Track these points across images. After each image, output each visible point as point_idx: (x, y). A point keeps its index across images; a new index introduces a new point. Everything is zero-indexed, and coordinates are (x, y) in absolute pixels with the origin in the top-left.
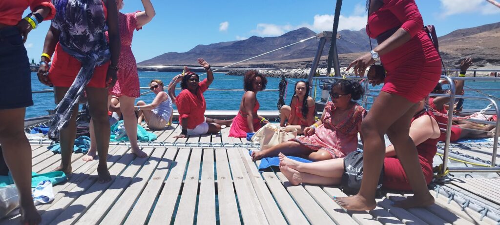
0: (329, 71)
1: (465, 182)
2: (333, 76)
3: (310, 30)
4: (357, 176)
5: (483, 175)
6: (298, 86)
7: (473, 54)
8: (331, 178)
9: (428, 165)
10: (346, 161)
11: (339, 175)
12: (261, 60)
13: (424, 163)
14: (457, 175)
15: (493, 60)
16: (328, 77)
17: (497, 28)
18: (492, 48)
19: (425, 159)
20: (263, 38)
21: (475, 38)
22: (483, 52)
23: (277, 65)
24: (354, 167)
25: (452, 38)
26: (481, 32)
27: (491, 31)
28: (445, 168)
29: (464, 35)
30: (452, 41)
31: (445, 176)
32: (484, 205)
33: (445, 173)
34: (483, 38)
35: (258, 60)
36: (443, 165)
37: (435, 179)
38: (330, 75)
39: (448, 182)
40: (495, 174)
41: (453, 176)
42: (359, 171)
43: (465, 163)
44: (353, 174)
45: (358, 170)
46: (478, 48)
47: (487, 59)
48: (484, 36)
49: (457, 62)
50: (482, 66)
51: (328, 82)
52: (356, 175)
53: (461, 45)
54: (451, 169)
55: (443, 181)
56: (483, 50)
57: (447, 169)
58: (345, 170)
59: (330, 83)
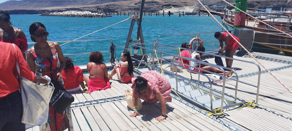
1: (229, 116)
15: (175, 5)
23: (82, 8)
39: (224, 117)
47: (172, 5)
49: (161, 6)
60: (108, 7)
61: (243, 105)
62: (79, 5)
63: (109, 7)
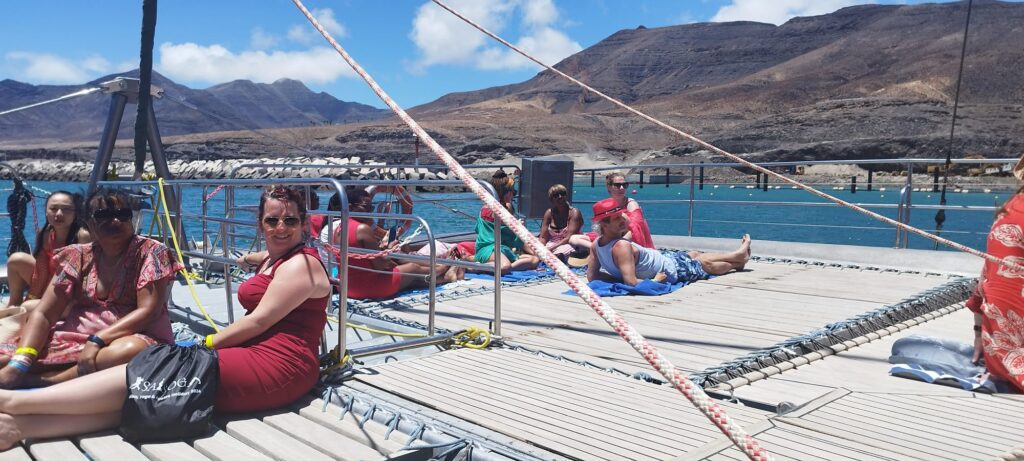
0: (140, 168)
1: (377, 373)
2: (150, 179)
3: (160, 76)
4: (155, 399)
5: (414, 353)
6: (51, 203)
7: (483, 137)
8: (98, 415)
9: (310, 354)
10: (130, 371)
11: (118, 404)
12: (32, 141)
13: (301, 349)
14: (370, 362)
15: (515, 148)
16: (138, 181)
17: (508, 93)
18: (510, 128)
19: (303, 342)
20: (36, 88)
21: (478, 109)
22: (498, 134)
23: (82, 151)
24: (150, 380)
25: (442, 109)
26: (485, 100)
27: (501, 99)
28: (343, 352)
29: (461, 103)
30: (444, 113)
31: (342, 367)
32: (397, 410)
33: (345, 360)
34: (490, 110)
35: (25, 140)
36: (339, 347)
37: (326, 376)
38: (144, 175)
39: (349, 378)
40: (434, 347)
41: (362, 363)
42: (159, 389)
43: (392, 336)
44: (146, 397)
45: (157, 386)
46: (490, 127)
47: (505, 146)
48: (492, 106)
49: (460, 151)
50: (499, 158)
51: (140, 193)
52: (153, 397)
53: (464, 121)
54: (357, 352)
55: (341, 377)
56: (497, 131)
57: (347, 353)
58: (130, 392)
59: (144, 194)
60: (216, 149)
61: (453, 342)
62: (44, 140)
63: (220, 149)
